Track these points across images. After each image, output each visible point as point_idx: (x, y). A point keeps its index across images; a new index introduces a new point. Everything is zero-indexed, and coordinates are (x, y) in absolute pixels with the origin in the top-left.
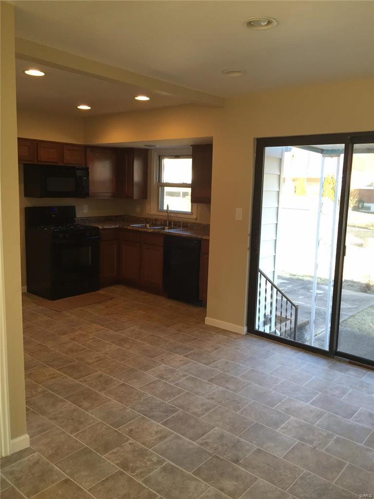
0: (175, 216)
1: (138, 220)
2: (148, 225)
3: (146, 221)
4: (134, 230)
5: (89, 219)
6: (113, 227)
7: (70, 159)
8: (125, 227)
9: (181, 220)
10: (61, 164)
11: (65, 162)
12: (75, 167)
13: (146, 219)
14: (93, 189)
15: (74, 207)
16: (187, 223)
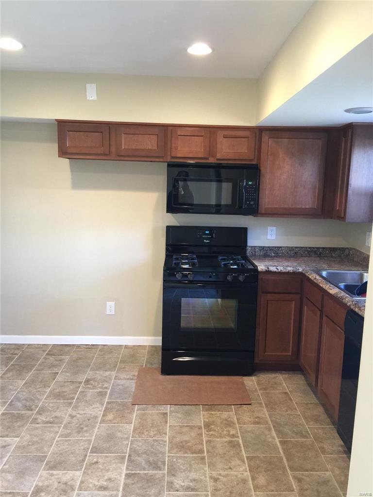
8: (308, 274)
10: (211, 160)
14: (271, 201)
15: (247, 228)
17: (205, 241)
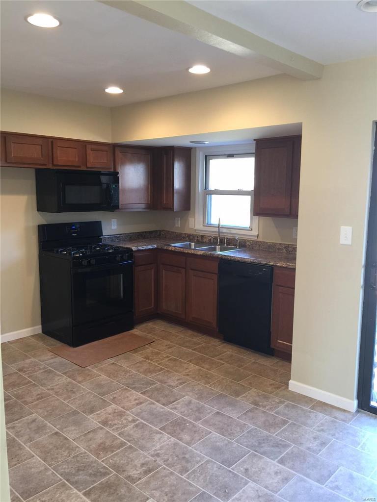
0: (228, 232)
1: (179, 237)
2: (193, 244)
3: (190, 237)
4: (177, 252)
5: (118, 237)
6: (150, 247)
7: (95, 162)
8: (165, 247)
9: (236, 237)
10: (83, 168)
11: (89, 165)
12: (100, 171)
13: (189, 235)
14: (124, 199)
15: (101, 222)
16: (245, 241)
17: (73, 235)
